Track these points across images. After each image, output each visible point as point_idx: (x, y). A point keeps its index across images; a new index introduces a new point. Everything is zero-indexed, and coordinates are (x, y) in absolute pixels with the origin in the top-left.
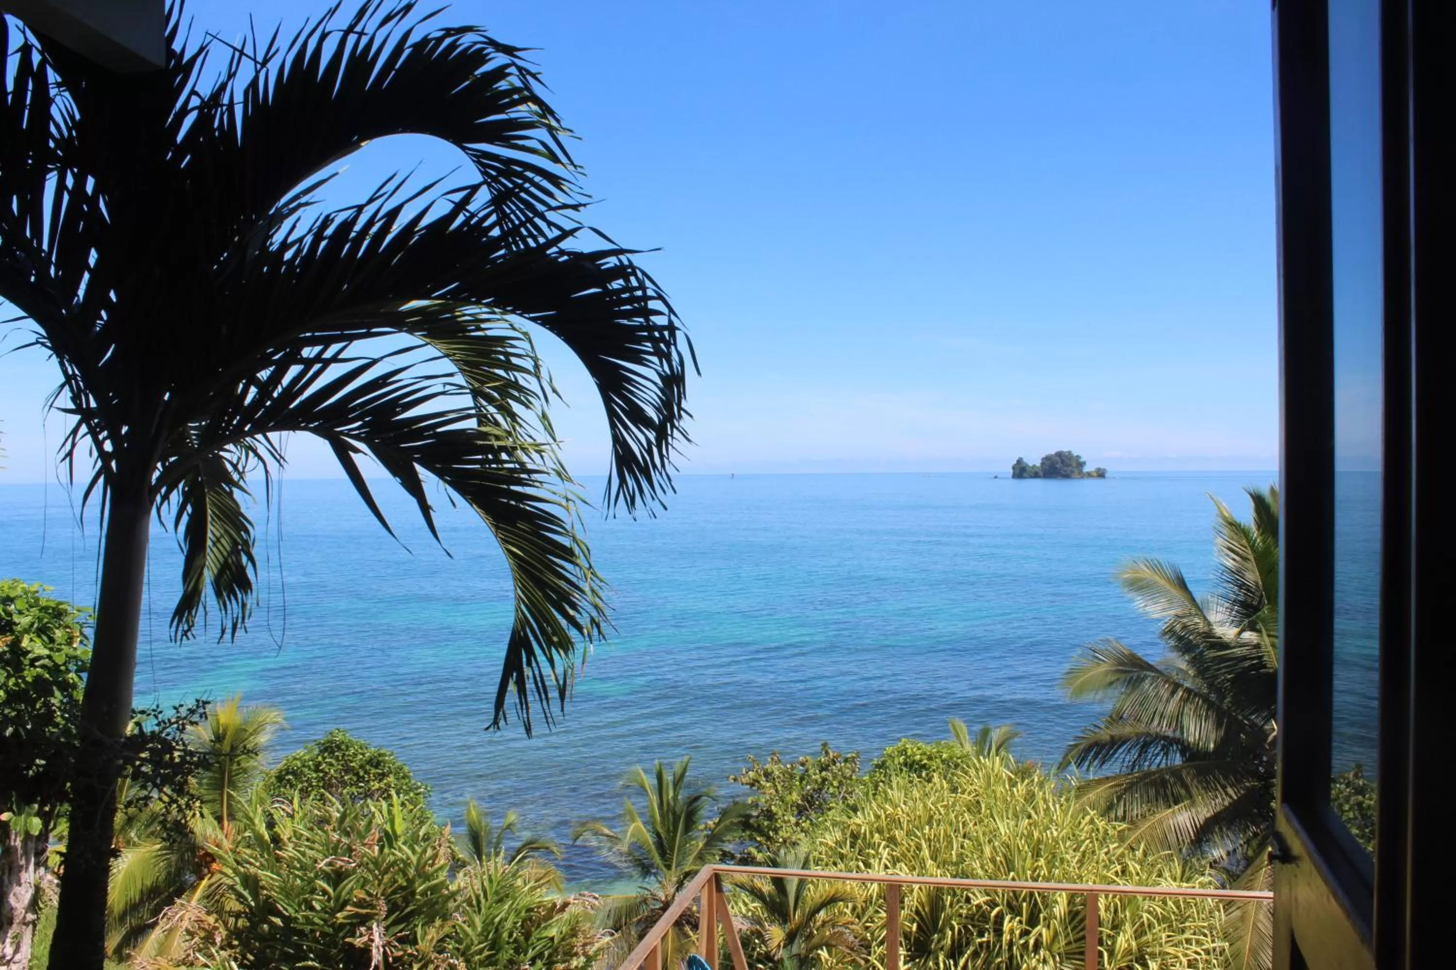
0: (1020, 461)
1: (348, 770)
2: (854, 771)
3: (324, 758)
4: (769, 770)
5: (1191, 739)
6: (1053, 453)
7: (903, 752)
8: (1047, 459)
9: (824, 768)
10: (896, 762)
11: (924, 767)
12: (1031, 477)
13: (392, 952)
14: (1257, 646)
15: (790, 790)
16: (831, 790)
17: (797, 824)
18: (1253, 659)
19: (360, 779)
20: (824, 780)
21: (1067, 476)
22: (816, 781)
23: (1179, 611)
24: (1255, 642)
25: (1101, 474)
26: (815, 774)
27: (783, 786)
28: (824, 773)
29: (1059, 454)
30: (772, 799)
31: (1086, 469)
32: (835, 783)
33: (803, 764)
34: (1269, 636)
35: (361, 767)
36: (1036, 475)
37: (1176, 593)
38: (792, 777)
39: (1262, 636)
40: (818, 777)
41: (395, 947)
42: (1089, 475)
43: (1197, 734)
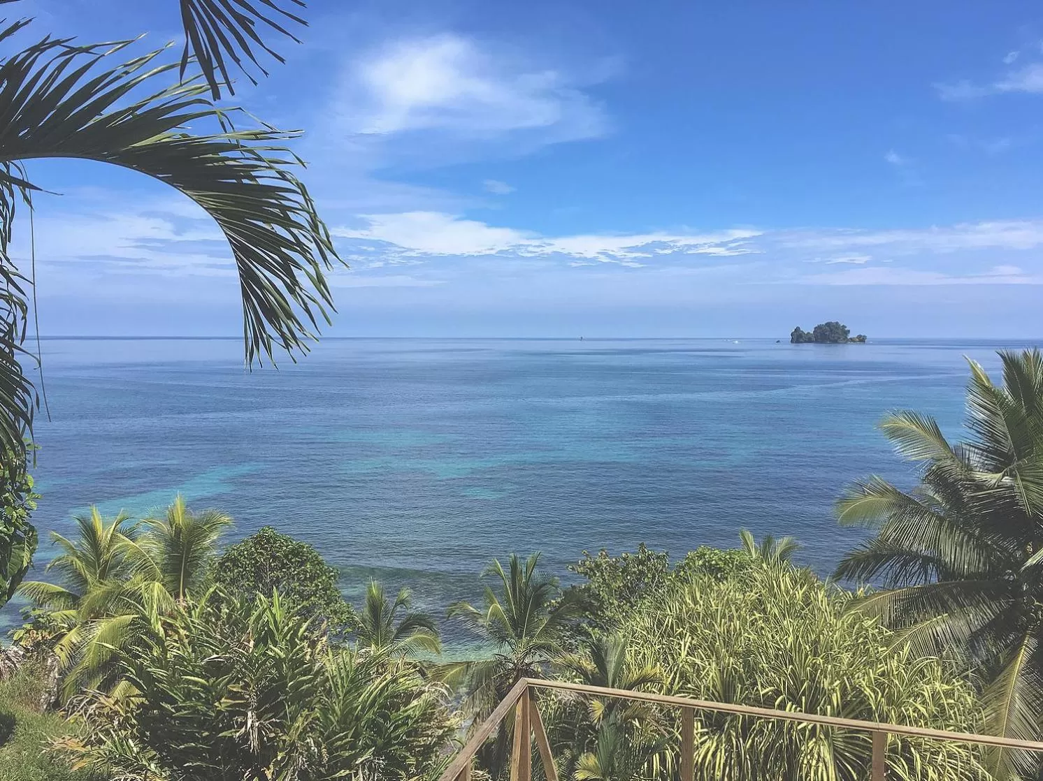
0: (797, 329)
1: (275, 558)
2: (664, 566)
3: (256, 549)
4: (599, 563)
5: (947, 560)
6: (824, 323)
7: (702, 556)
8: (818, 328)
9: (641, 563)
10: (697, 564)
11: (720, 570)
12: (805, 342)
13: (266, 733)
14: (1011, 487)
15: (615, 579)
16: (646, 580)
17: (619, 606)
18: (1007, 498)
19: (284, 565)
20: (641, 572)
21: (835, 342)
22: (635, 572)
23: (935, 455)
24: (1009, 484)
25: (862, 339)
26: (634, 567)
27: (609, 576)
28: (640, 567)
29: (828, 324)
30: (600, 587)
31: (850, 336)
32: (649, 575)
33: (625, 559)
34: (1022, 480)
35: (286, 556)
36: (809, 341)
37: (932, 439)
38: (616, 568)
39: (1016, 479)
40: (636, 569)
41: (269, 729)
42: (852, 340)
43: (953, 557)
